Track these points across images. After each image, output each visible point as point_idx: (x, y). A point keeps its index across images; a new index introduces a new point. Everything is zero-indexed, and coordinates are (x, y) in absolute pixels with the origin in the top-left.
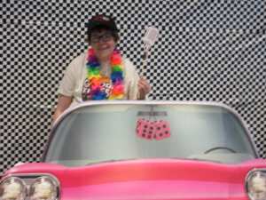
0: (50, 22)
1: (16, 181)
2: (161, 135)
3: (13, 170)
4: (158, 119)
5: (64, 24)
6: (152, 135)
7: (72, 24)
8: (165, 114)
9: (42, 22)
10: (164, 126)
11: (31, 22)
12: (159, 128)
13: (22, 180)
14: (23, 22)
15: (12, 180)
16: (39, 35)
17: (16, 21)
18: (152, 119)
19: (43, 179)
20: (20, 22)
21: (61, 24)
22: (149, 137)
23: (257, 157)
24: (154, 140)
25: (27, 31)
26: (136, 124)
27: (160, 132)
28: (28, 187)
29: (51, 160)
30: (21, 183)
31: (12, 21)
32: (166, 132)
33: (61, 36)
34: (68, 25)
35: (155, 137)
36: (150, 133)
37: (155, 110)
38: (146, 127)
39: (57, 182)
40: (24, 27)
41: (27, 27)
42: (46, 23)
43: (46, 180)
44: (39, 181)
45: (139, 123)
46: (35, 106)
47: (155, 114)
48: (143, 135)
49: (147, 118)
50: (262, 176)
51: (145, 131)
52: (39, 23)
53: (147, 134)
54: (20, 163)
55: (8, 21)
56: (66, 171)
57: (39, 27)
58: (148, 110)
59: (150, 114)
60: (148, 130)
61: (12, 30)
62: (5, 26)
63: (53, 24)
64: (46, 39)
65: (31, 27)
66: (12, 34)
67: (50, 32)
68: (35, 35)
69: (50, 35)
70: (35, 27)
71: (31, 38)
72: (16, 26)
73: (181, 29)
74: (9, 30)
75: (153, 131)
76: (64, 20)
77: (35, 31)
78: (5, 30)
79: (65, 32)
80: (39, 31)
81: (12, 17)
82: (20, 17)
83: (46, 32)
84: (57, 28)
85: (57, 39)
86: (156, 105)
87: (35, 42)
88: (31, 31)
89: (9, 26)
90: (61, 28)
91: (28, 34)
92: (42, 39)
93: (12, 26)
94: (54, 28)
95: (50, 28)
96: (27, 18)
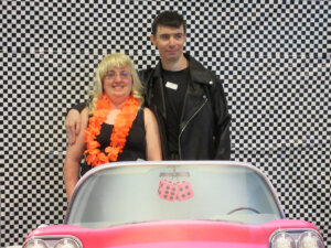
0: (64, 49)
1: (39, 242)
2: (183, 196)
3: (36, 232)
4: (181, 179)
5: (82, 51)
6: (174, 196)
7: (91, 51)
8: (188, 174)
9: (55, 49)
10: (187, 187)
11: (42, 50)
12: (181, 190)
13: (46, 242)
14: (32, 50)
15: (36, 242)
16: (51, 65)
17: (23, 49)
18: (175, 180)
19: (66, 241)
20: (28, 50)
21: (78, 51)
22: (171, 198)
23: (282, 217)
24: (176, 202)
25: (37, 60)
26: (158, 185)
27: (181, 193)
29: (74, 222)
30: (44, 244)
31: (19, 50)
32: (189, 194)
33: (78, 66)
34: (87, 52)
35: (177, 198)
36: (173, 194)
37: (178, 170)
38: (168, 188)
39: (80, 244)
40: (33, 56)
41: (37, 56)
42: (60, 51)
43: (69, 242)
44: (62, 243)
45: (161, 185)
46: (47, 152)
47: (177, 175)
48: (165, 197)
49: (169, 179)
50: (286, 236)
51: (167, 192)
52: (51, 51)
53: (169, 195)
54: (43, 225)
55: (14, 49)
56: (88, 233)
57: (51, 56)
58: (171, 171)
59: (172, 175)
60: (170, 191)
61: (19, 60)
62: (10, 55)
63: (69, 51)
64: (60, 70)
65: (42, 56)
66: (19, 65)
67: (64, 61)
68: (46, 65)
69: (64, 66)
70: (46, 56)
71: (42, 69)
72: (24, 56)
73: (227, 54)
74: (14, 60)
75: (176, 192)
76: (82, 46)
77: (46, 61)
78: (10, 60)
79: (82, 61)
80: (51, 61)
81: (19, 44)
82: (28, 45)
83: (60, 61)
84: (73, 57)
85: (73, 70)
86: (178, 166)
87: (46, 74)
88: (42, 60)
89: (14, 55)
90: (78, 57)
91: (37, 65)
92: (55, 70)
93: (19, 55)
94: (69, 56)
95: (64, 57)
96: (37, 45)
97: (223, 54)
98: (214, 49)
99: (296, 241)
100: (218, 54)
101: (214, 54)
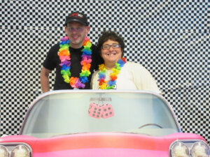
0: (45, 27)
1: (2, 148)
2: (107, 115)
4: (105, 103)
5: (56, 28)
6: (100, 115)
7: (61, 28)
8: (111, 100)
9: (40, 27)
10: (109, 109)
11: (31, 28)
12: (105, 110)
13: (6, 147)
14: (26, 28)
16: (37, 37)
17: (20, 27)
18: (101, 103)
19: (20, 146)
20: (23, 27)
21: (53, 29)
22: (98, 116)
23: (179, 131)
24: (101, 119)
25: (29, 34)
26: (88, 107)
28: (10, 152)
29: (26, 133)
30: (5, 149)
31: (17, 28)
32: (111, 113)
33: (53, 37)
34: (59, 29)
35: (102, 116)
36: (99, 113)
37: (103, 96)
38: (95, 109)
39: (30, 150)
40: (26, 31)
41: (28, 31)
42: (42, 28)
43: (22, 147)
44: (18, 148)
45: (91, 106)
46: (34, 90)
47: (103, 99)
48: (94, 115)
49: (97, 102)
51: (95, 112)
52: (37, 28)
53: (96, 114)
54: (4, 135)
55: (15, 27)
56: (37, 141)
57: (37, 31)
58: (98, 96)
59: (99, 100)
60: (97, 111)
61: (17, 34)
62: (12, 31)
63: (48, 28)
64: (42, 40)
65: (31, 31)
66: (18, 36)
67: (45, 34)
68: (34, 37)
69: (45, 37)
70: (34, 31)
71: (31, 39)
72: (20, 31)
73: (145, 30)
74: (15, 34)
75: (101, 112)
76: (56, 25)
77: (34, 34)
78: (12, 34)
79: (56, 34)
80: (37, 34)
81: (17, 24)
82: (23, 24)
83: (42, 34)
84: (50, 32)
85: (51, 40)
86: (104, 93)
87: (34, 42)
88: (31, 34)
89: (15, 31)
90: (53, 32)
91: (29, 37)
92: (40, 40)
93: (18, 31)
94: (48, 32)
95: (45, 32)
96: (28, 24)
97: (142, 30)
98: (137, 27)
99: (190, 149)
100: (139, 30)
101: (137, 30)
